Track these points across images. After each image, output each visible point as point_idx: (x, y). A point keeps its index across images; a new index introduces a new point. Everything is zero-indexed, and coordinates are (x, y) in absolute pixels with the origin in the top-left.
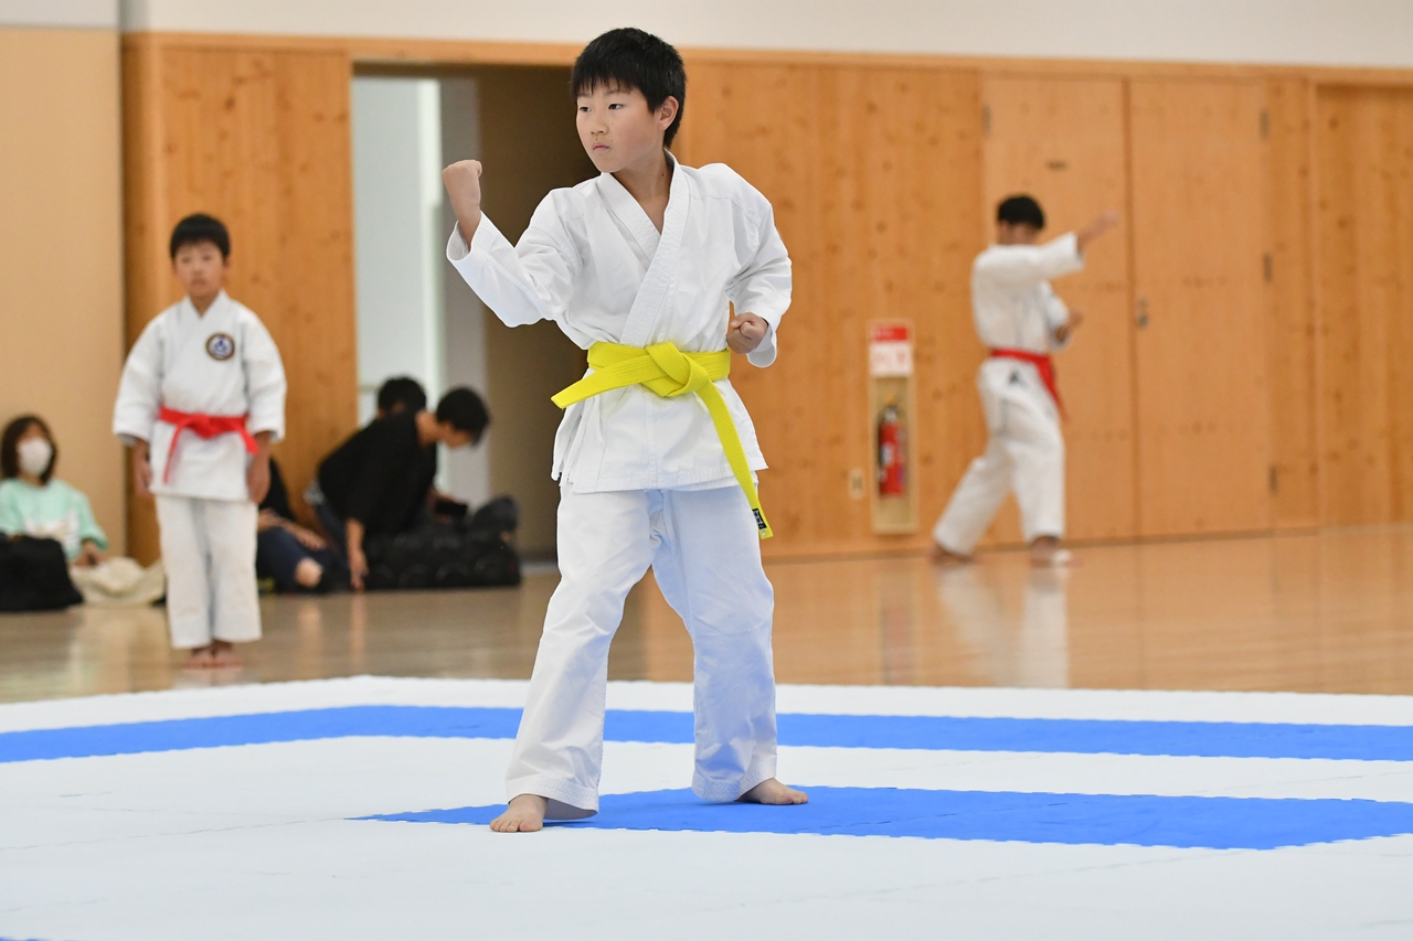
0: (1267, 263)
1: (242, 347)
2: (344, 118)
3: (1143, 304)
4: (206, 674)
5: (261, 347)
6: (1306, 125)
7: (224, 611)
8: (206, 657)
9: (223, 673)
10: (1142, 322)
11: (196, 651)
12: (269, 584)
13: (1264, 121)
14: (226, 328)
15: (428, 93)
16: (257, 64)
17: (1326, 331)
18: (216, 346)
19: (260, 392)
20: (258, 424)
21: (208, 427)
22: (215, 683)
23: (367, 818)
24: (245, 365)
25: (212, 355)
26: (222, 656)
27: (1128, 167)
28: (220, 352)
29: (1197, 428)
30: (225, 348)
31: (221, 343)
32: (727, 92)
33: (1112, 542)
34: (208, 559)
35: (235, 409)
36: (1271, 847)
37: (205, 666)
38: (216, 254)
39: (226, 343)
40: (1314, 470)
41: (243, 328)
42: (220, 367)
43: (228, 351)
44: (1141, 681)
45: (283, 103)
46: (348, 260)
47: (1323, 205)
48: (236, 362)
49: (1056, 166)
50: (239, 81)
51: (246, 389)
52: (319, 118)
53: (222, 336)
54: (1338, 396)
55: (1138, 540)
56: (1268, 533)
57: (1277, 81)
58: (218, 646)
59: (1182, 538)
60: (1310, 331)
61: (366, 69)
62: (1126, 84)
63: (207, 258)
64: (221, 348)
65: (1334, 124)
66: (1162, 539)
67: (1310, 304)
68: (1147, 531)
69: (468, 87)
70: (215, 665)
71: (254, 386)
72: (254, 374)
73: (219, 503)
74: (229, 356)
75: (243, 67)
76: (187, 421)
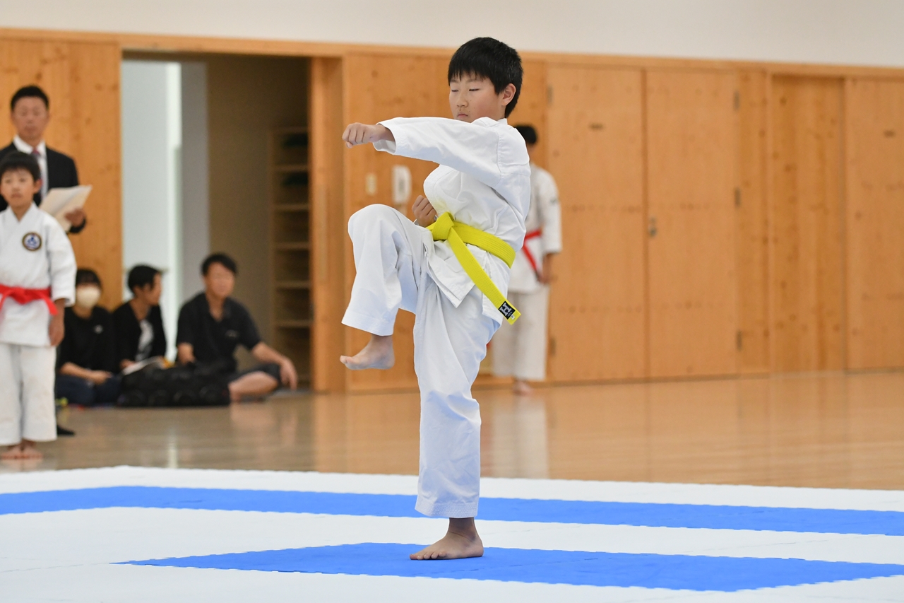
0: (737, 196)
1: (47, 242)
2: (116, 88)
3: (653, 221)
4: (17, 463)
5: (60, 242)
6: (764, 102)
7: (31, 420)
8: (16, 452)
9: (28, 463)
10: (653, 233)
11: (10, 447)
12: (64, 401)
13: (737, 100)
14: (35, 229)
15: (173, 72)
16: (58, 50)
17: (776, 240)
18: (29, 241)
19: (59, 272)
20: (57, 294)
21: (24, 296)
22: (23, 469)
23: (125, 563)
24: (48, 254)
25: (26, 247)
26: (28, 451)
27: (645, 128)
28: (32, 246)
29: (689, 305)
30: (35, 243)
31: (32, 239)
32: (375, 74)
33: (630, 381)
34: (21, 385)
35: (42, 284)
36: (733, 590)
37: (16, 458)
38: (29, 178)
39: (36, 239)
40: (766, 334)
41: (47, 228)
42: (32, 255)
43: (37, 245)
44: (648, 476)
45: (75, 76)
46: (117, 184)
47: (775, 156)
48: (42, 252)
49: (596, 127)
50: (45, 62)
51: (49, 270)
52: (99, 87)
53: (33, 234)
54: (784, 285)
55: (647, 380)
56: (735, 377)
57: (745, 72)
58: (25, 444)
59: (677, 379)
60: (765, 241)
61: (131, 55)
62: (644, 72)
63: (22, 180)
64: (33, 243)
65: (783, 101)
66: (664, 380)
67: (766, 223)
68: (654, 374)
69: (200, 69)
70: (23, 457)
71: (54, 268)
72: (54, 260)
73: (29, 347)
74: (37, 248)
75: (48, 52)
76: (9, 292)
